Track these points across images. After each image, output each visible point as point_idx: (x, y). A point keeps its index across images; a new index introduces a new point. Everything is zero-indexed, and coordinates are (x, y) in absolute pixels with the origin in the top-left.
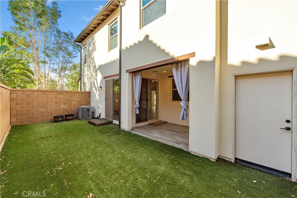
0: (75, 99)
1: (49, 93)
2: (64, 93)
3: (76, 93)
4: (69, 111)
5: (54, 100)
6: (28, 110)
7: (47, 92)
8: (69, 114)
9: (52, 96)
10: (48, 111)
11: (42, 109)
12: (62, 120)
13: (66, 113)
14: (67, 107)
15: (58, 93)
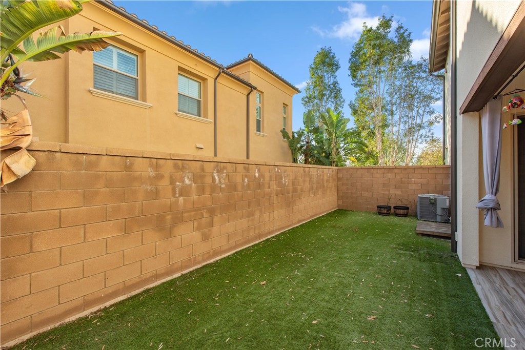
0: (414, 181)
1: (375, 171)
2: (396, 171)
3: (416, 170)
4: (403, 201)
5: (381, 181)
6: (352, 193)
7: (372, 170)
8: (404, 206)
9: (378, 175)
10: (374, 196)
11: (367, 193)
12: (386, 213)
13: (399, 204)
14: (401, 193)
15: (386, 171)
